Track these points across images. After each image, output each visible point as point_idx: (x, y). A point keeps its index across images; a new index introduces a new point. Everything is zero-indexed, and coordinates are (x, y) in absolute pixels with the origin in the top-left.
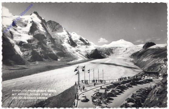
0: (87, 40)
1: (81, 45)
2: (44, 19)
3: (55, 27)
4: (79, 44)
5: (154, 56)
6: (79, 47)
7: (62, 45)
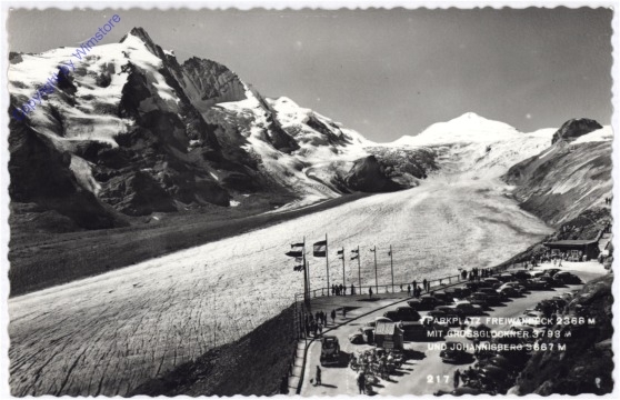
0: (334, 126)
1: (313, 144)
2: (170, 53)
3: (212, 81)
4: (306, 141)
5: (594, 171)
6: (305, 151)
7: (243, 147)
